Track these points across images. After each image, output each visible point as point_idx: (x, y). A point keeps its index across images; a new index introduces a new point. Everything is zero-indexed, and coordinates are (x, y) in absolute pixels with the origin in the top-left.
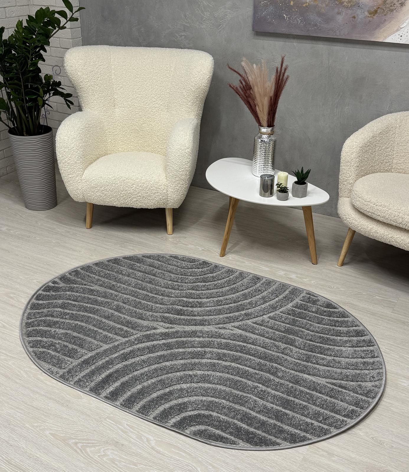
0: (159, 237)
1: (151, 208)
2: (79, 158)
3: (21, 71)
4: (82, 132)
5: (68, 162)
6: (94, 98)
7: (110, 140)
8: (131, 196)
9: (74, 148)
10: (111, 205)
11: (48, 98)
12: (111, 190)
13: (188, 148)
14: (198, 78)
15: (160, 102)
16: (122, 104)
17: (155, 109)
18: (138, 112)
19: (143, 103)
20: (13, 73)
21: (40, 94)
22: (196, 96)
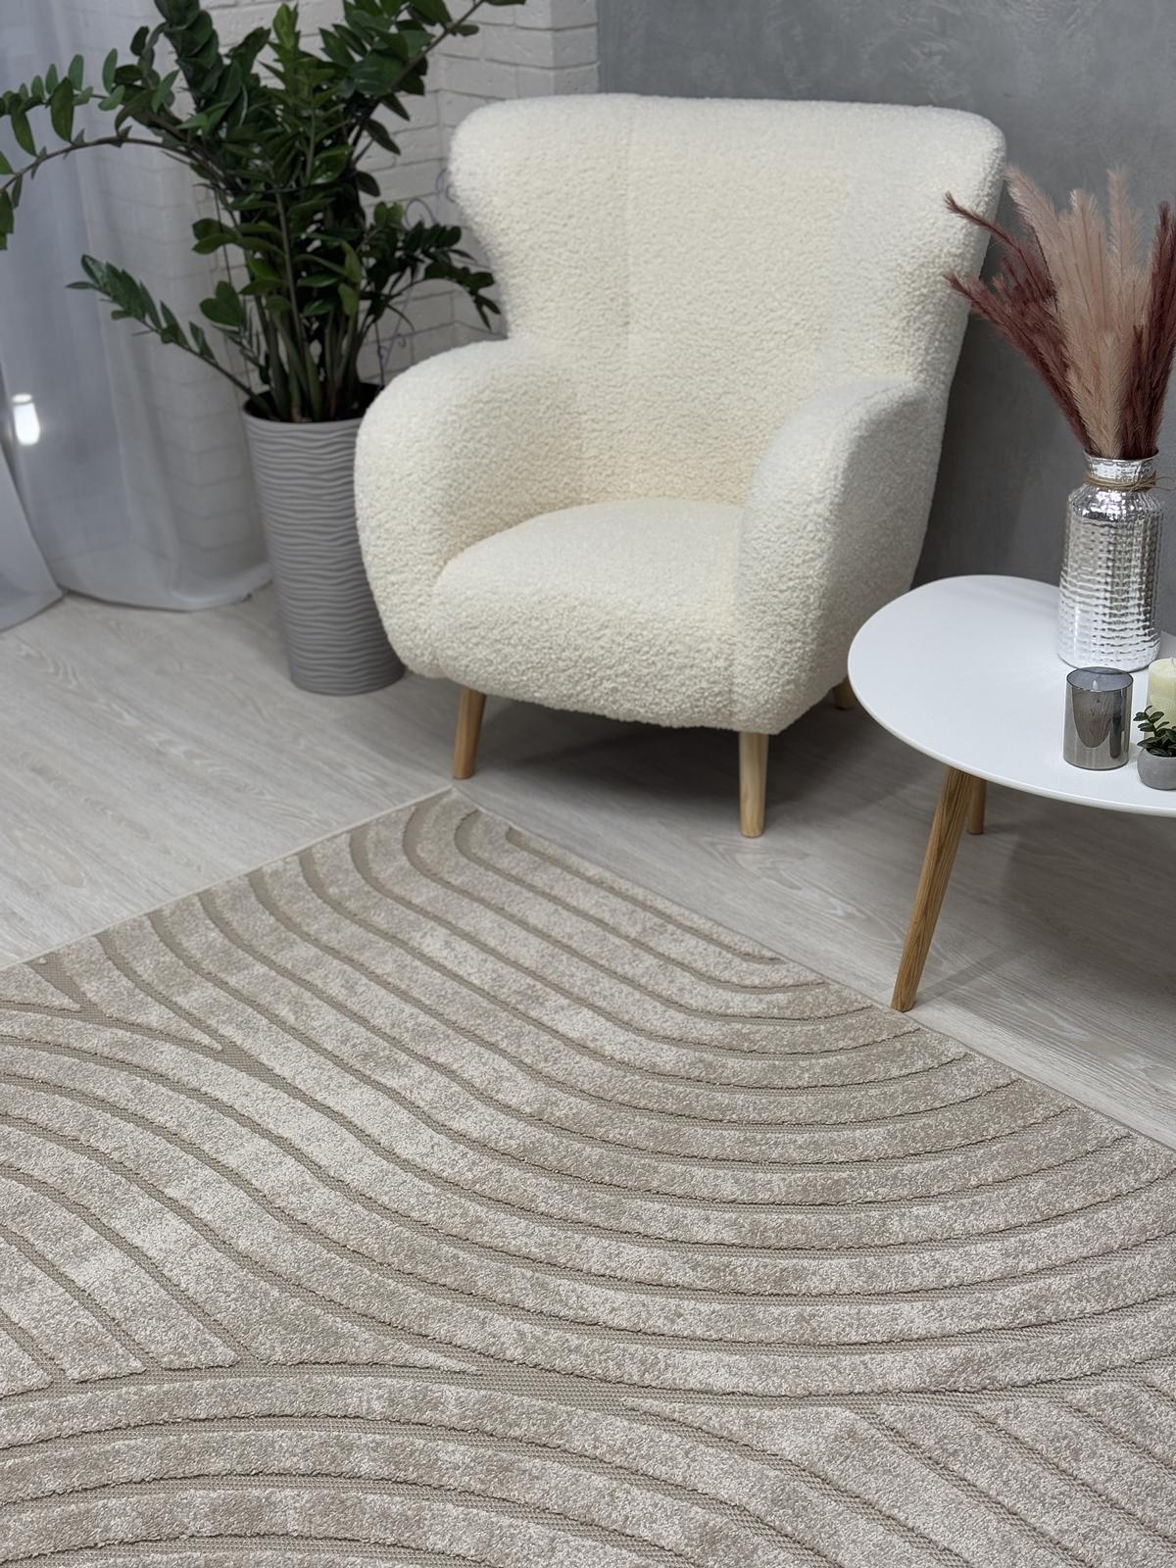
0: (702, 840)
1: (669, 724)
2: (430, 513)
4: (454, 417)
5: (388, 526)
6: (549, 293)
8: (594, 670)
9: (413, 476)
11: (401, 290)
13: (818, 501)
15: (793, 311)
16: (654, 317)
17: (772, 339)
18: (709, 347)
19: (731, 316)
20: (257, 193)
21: (344, 272)
22: (922, 295)
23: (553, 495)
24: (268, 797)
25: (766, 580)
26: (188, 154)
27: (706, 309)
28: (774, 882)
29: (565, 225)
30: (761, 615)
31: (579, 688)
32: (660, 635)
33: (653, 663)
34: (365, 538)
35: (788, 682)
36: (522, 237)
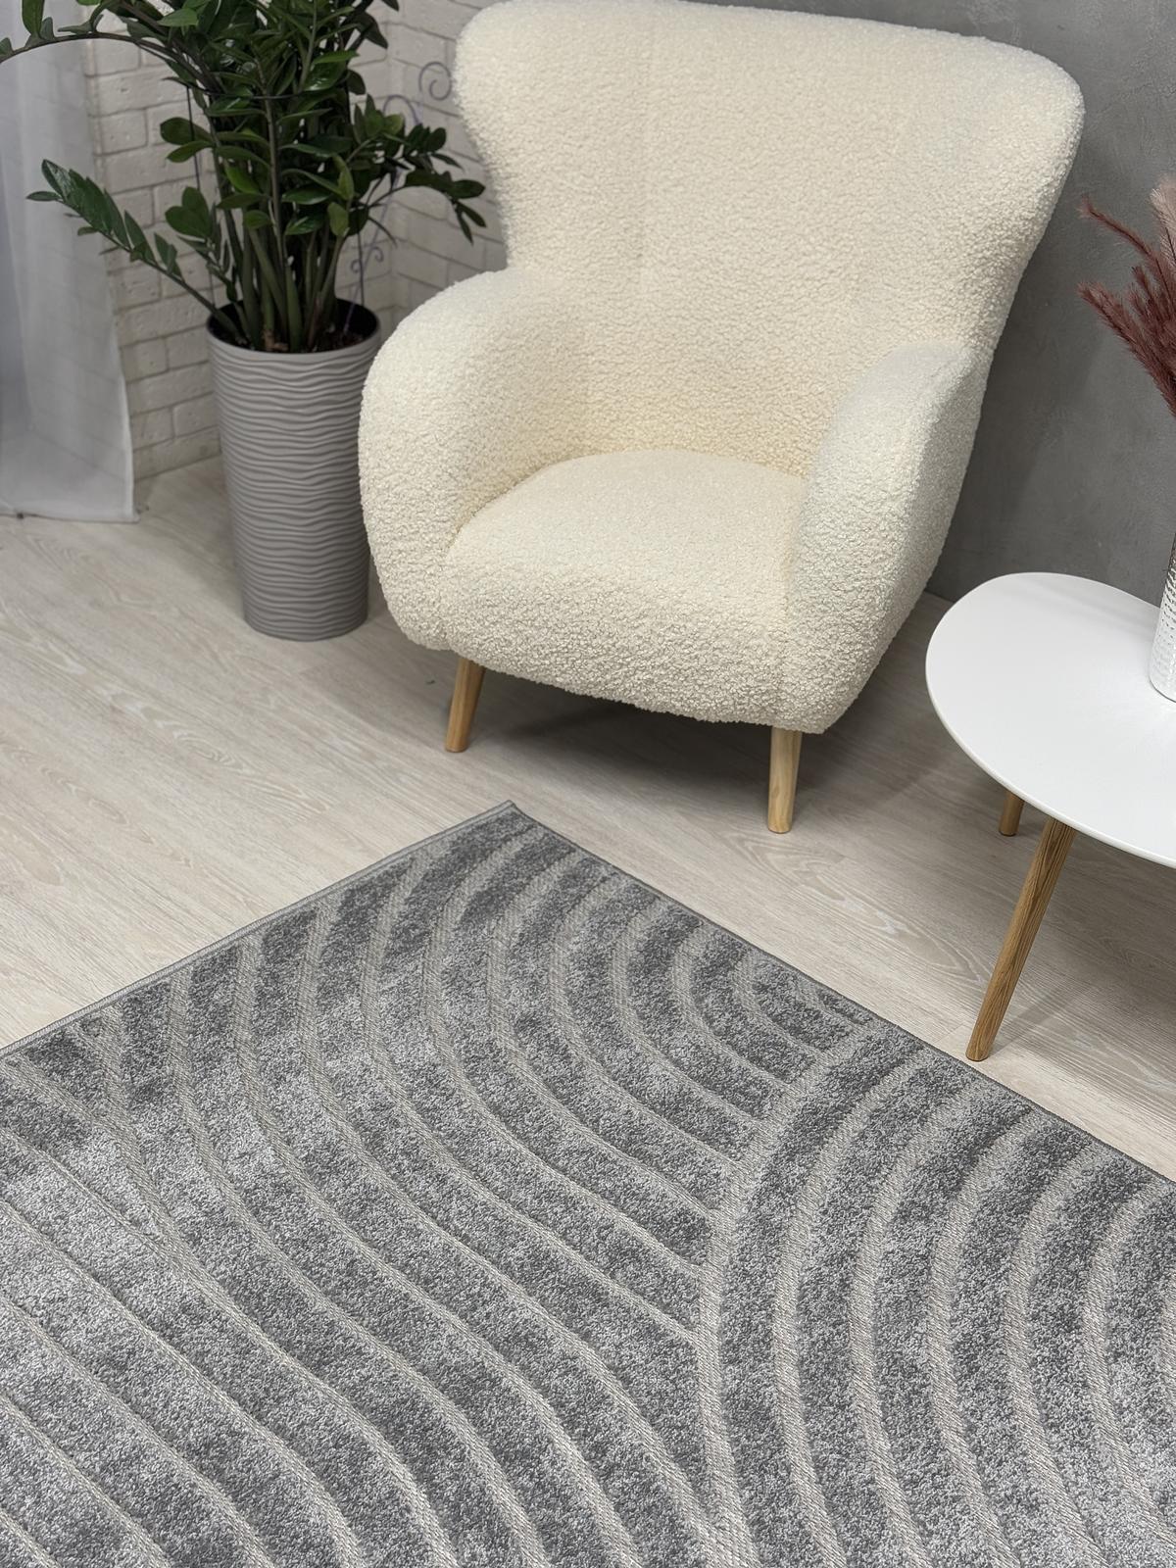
0: (728, 835)
1: (705, 718)
2: (446, 477)
3: (274, 94)
4: (472, 370)
5: (399, 489)
6: (559, 220)
7: (599, 396)
8: (629, 660)
9: (428, 437)
10: (546, 681)
11: (382, 198)
12: (550, 624)
13: (893, 499)
14: (998, 185)
15: (829, 257)
16: (671, 252)
17: (803, 285)
18: (732, 289)
19: (757, 256)
20: (243, 98)
21: (336, 190)
22: (984, 257)
23: (556, 444)
24: (247, 771)
25: (829, 579)
26: (168, 51)
27: (730, 247)
28: (814, 890)
29: (581, 146)
30: (821, 615)
31: (608, 677)
32: (706, 628)
33: (696, 657)
34: (367, 500)
35: (843, 684)
36: (533, 158)
